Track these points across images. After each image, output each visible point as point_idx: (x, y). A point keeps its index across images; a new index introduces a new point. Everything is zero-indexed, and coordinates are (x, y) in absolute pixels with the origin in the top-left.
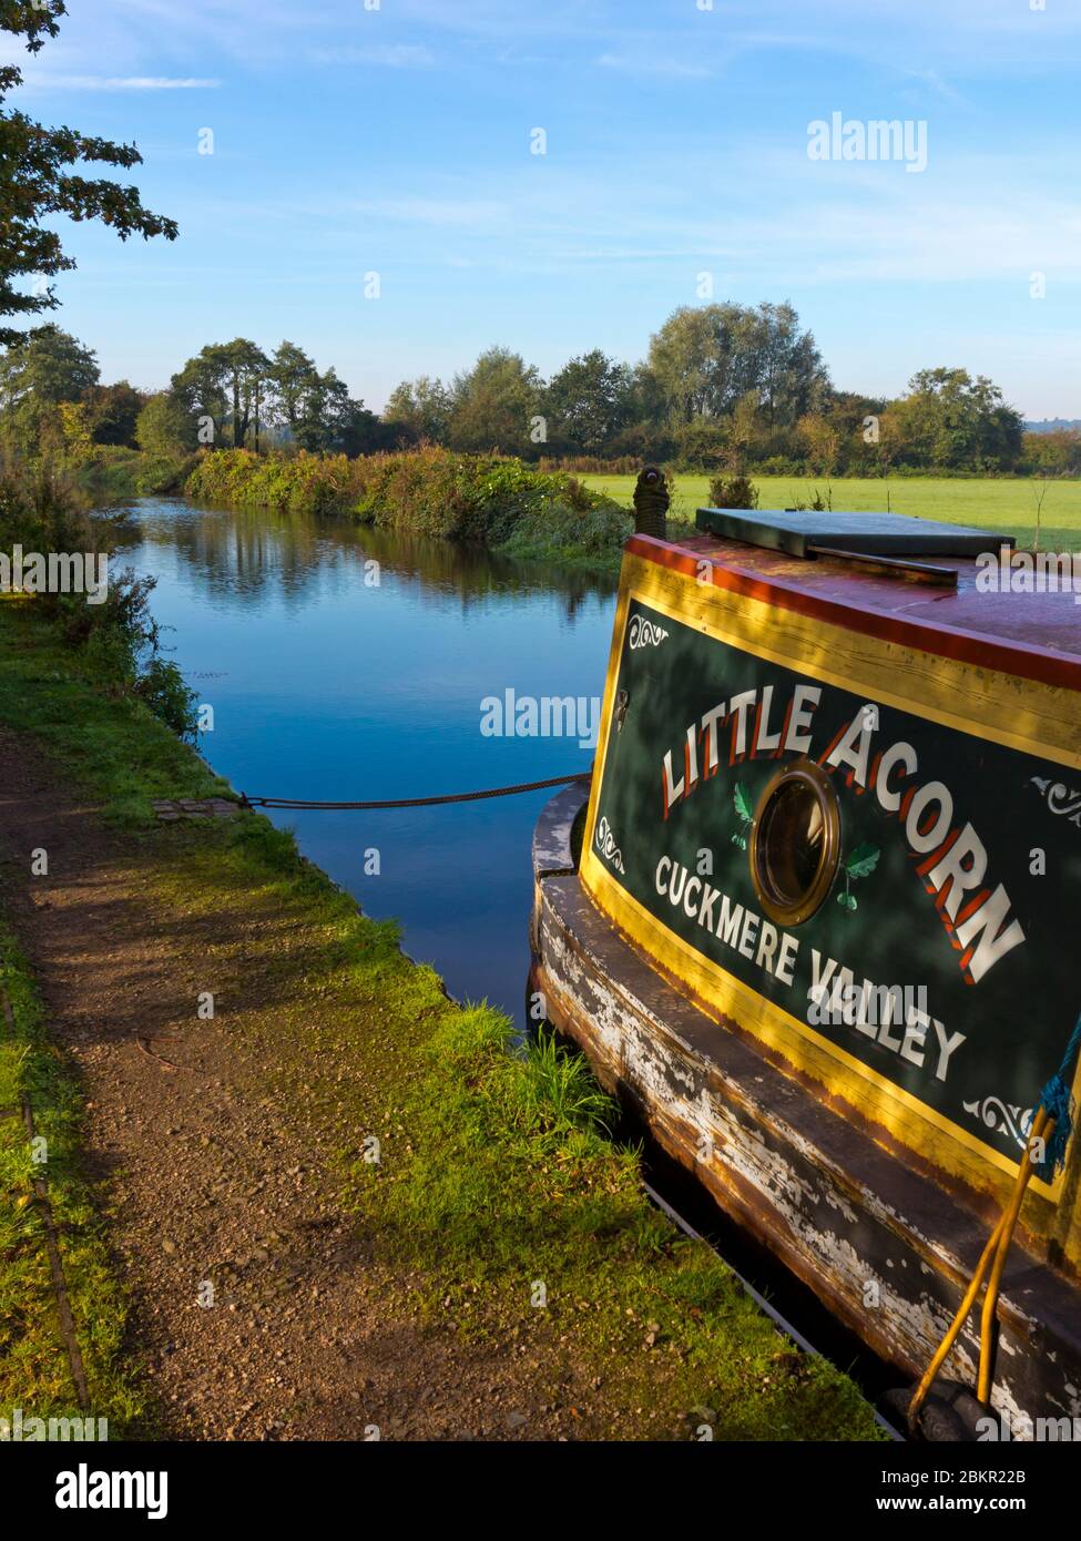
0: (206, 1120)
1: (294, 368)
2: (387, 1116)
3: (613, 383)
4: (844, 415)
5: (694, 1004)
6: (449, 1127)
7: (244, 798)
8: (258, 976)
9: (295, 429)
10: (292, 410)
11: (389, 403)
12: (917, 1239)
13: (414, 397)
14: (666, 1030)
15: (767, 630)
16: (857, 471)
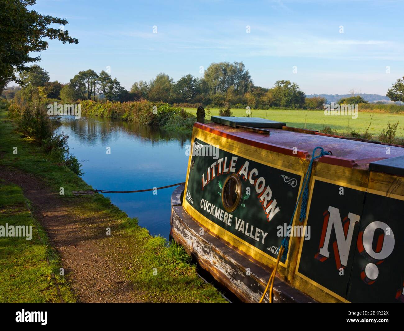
0: (91, 262)
1: (105, 78)
2: (136, 260)
3: (194, 83)
4: (257, 92)
5: (209, 233)
6: (151, 262)
7: (96, 190)
8: (102, 231)
9: (105, 95)
10: (104, 89)
11: (132, 88)
12: (257, 278)
13: (139, 86)
14: (203, 239)
15: (226, 144)
16: (261, 108)
